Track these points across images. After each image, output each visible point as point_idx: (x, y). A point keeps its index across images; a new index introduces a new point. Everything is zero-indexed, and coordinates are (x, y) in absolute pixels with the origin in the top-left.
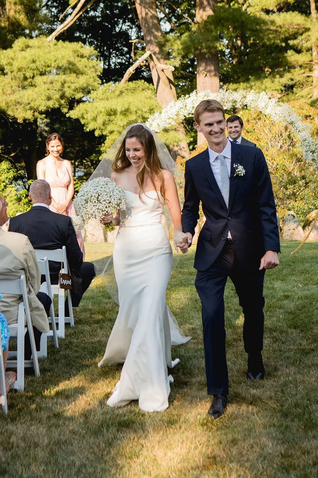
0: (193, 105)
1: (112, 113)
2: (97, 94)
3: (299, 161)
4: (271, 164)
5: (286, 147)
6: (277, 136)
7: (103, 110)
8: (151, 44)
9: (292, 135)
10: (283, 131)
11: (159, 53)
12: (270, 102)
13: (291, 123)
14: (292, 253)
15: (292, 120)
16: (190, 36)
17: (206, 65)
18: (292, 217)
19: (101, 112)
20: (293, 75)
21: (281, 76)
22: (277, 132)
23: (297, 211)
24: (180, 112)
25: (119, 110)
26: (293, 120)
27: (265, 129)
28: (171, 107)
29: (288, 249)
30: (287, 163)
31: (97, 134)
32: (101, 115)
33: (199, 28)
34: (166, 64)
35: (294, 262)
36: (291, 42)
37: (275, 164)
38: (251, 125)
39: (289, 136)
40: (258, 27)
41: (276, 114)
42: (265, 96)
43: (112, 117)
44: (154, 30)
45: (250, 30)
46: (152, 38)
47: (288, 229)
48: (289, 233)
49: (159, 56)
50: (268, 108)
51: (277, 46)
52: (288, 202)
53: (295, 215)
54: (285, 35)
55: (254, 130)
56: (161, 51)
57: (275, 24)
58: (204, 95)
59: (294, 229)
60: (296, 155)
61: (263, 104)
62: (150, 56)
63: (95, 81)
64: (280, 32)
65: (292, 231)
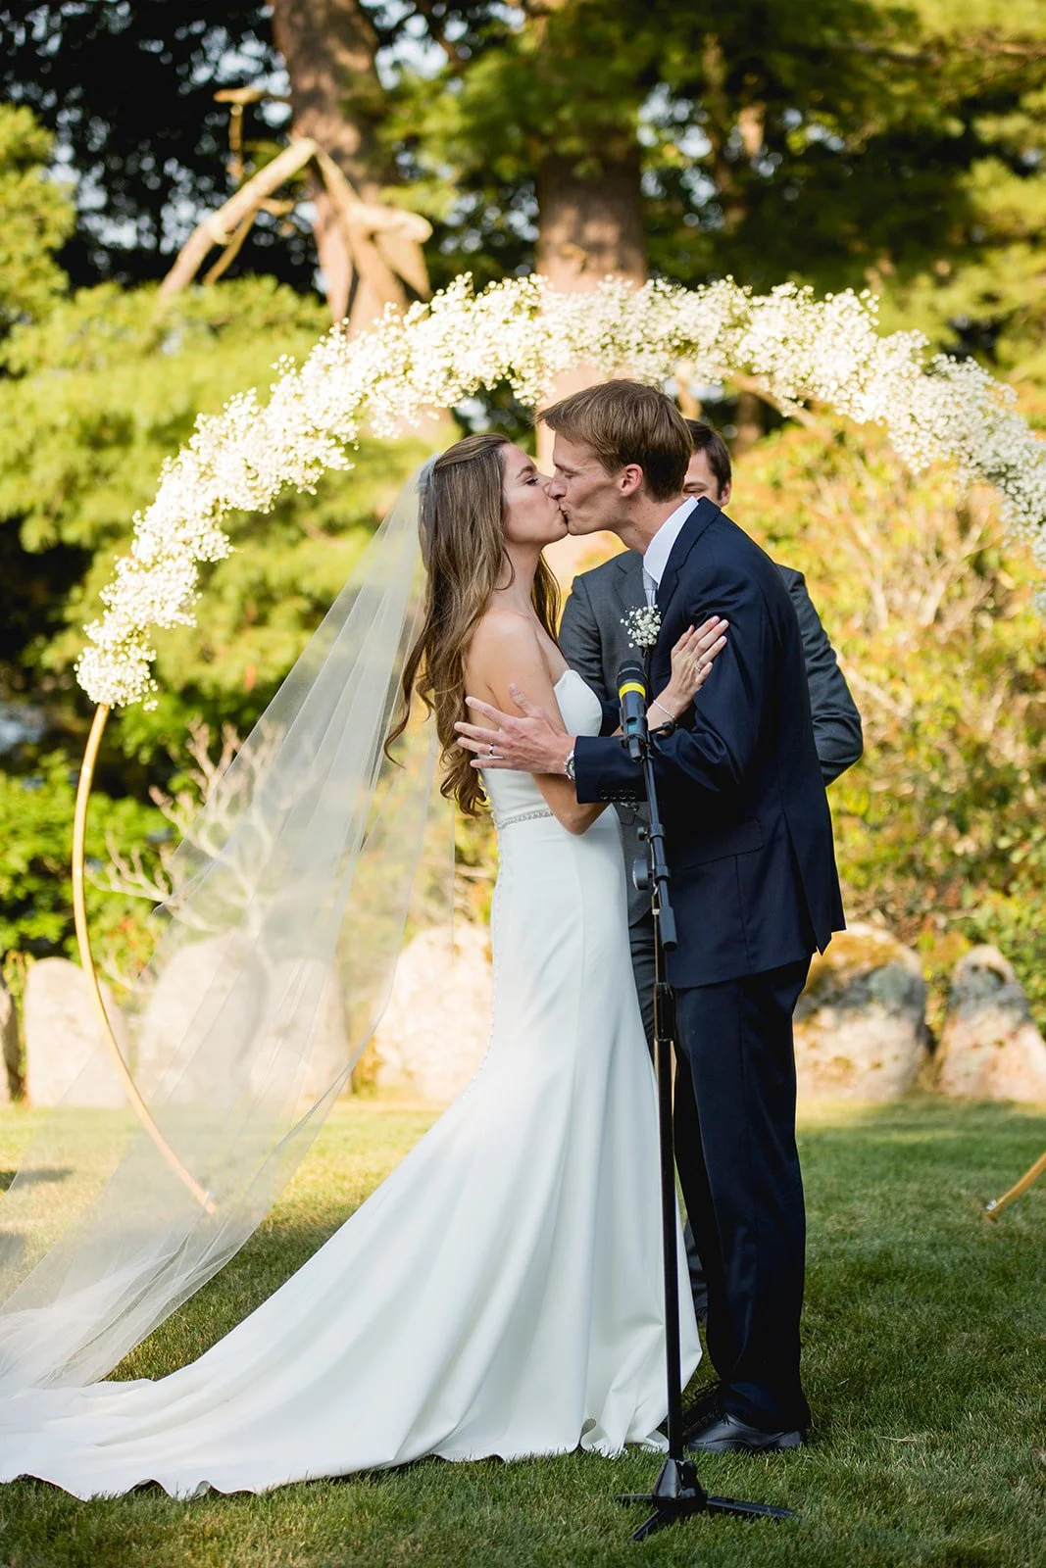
0: (447, 363)
1: (109, 435)
2: (42, 342)
3: (1024, 690)
4: (888, 704)
5: (960, 616)
6: (919, 560)
7: (62, 419)
8: (322, 110)
9: (992, 558)
10: (950, 535)
11: (360, 155)
12: (881, 353)
13: (1001, 475)
14: (993, 1205)
15: (1004, 453)
16: (506, 76)
17: (585, 217)
18: (991, 979)
19: (54, 429)
20: (997, 276)
21: (942, 282)
22: (919, 539)
23: (1015, 943)
24: (372, 399)
25: (143, 423)
26: (1011, 455)
27: (857, 524)
28: (327, 368)
29: (973, 1175)
30: (966, 700)
31: (33, 536)
32: (53, 444)
33: (551, 41)
34: (390, 204)
35: (1006, 1277)
36: (988, 128)
37: (908, 699)
38: (790, 503)
39: (978, 565)
40: (831, 35)
41: (913, 418)
42: (855, 319)
43: (110, 457)
44: (332, 43)
45: (795, 49)
46: (326, 83)
47: (968, 1041)
48: (974, 1062)
49: (359, 170)
50: (871, 387)
51: (926, 132)
52: (969, 896)
53: (1007, 968)
54: (959, 88)
55: (805, 527)
56: (369, 146)
57: (918, 29)
58: (511, 303)
59: (1000, 1044)
60: (1012, 661)
61: (844, 366)
62: (313, 164)
63: (35, 275)
64: (937, 74)
65: (989, 1051)
